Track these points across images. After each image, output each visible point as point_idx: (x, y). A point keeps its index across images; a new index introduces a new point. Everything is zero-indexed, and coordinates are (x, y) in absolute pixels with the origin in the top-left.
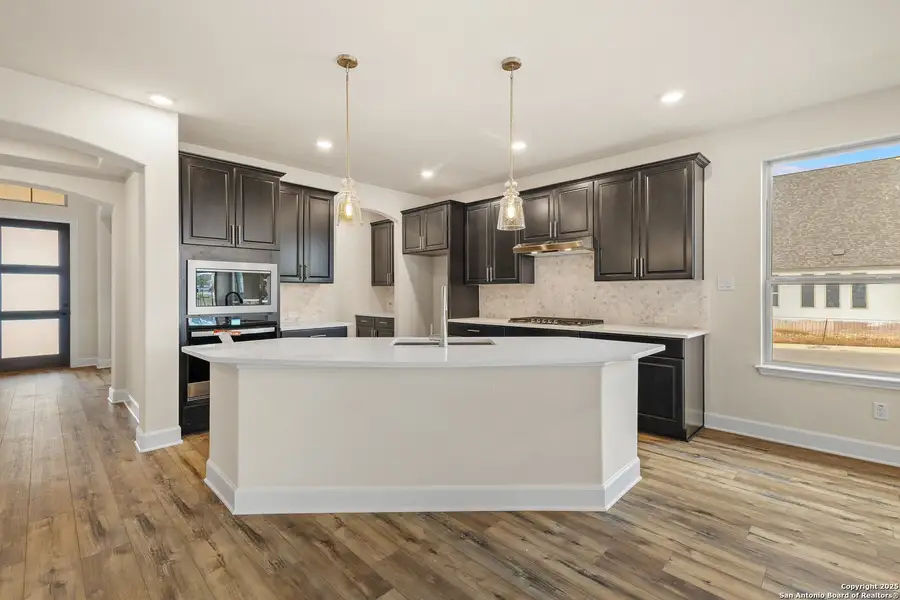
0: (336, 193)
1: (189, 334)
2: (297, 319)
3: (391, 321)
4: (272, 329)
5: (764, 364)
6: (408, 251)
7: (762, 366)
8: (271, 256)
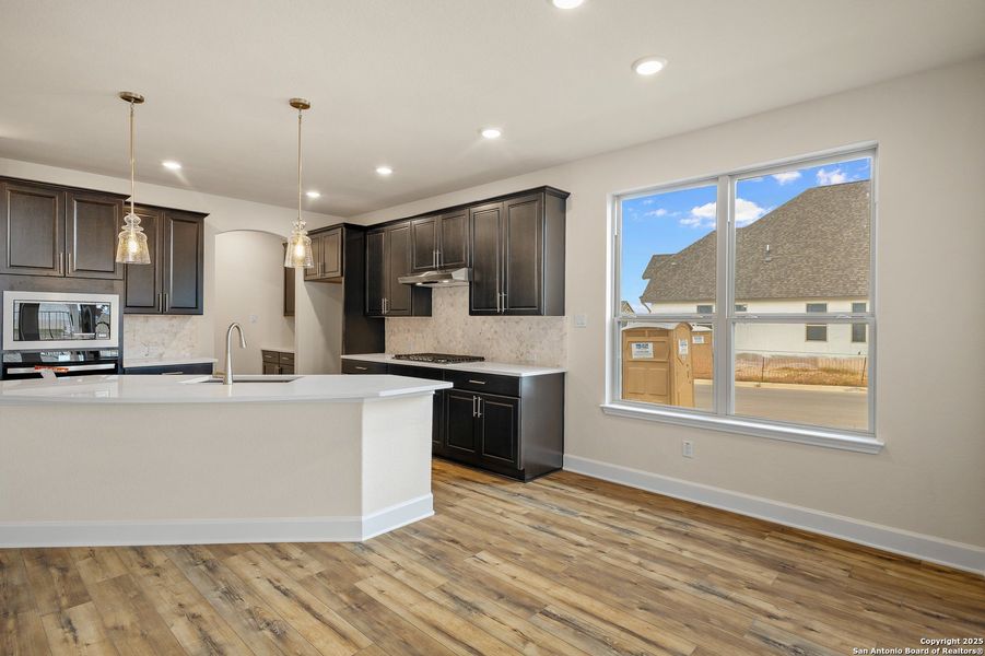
0: (206, 215)
1: (5, 370)
2: (161, 355)
3: (291, 356)
4: (112, 366)
5: (611, 403)
6: (308, 278)
7: (607, 405)
8: (112, 286)
